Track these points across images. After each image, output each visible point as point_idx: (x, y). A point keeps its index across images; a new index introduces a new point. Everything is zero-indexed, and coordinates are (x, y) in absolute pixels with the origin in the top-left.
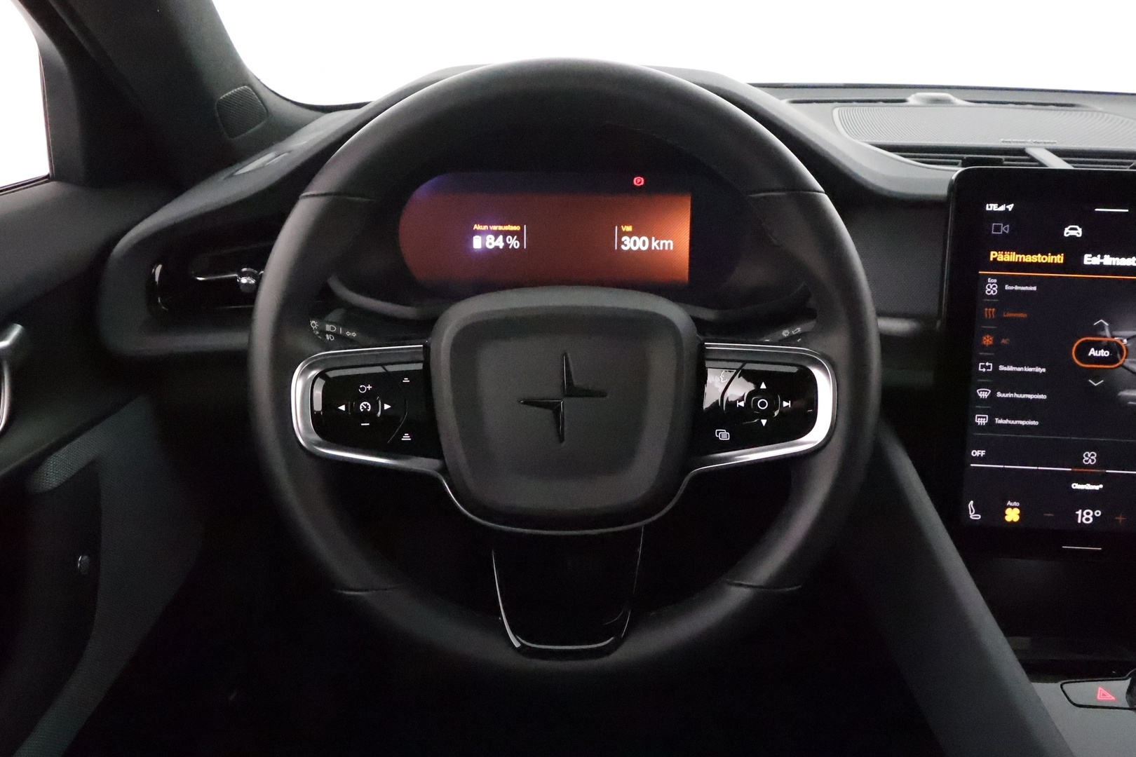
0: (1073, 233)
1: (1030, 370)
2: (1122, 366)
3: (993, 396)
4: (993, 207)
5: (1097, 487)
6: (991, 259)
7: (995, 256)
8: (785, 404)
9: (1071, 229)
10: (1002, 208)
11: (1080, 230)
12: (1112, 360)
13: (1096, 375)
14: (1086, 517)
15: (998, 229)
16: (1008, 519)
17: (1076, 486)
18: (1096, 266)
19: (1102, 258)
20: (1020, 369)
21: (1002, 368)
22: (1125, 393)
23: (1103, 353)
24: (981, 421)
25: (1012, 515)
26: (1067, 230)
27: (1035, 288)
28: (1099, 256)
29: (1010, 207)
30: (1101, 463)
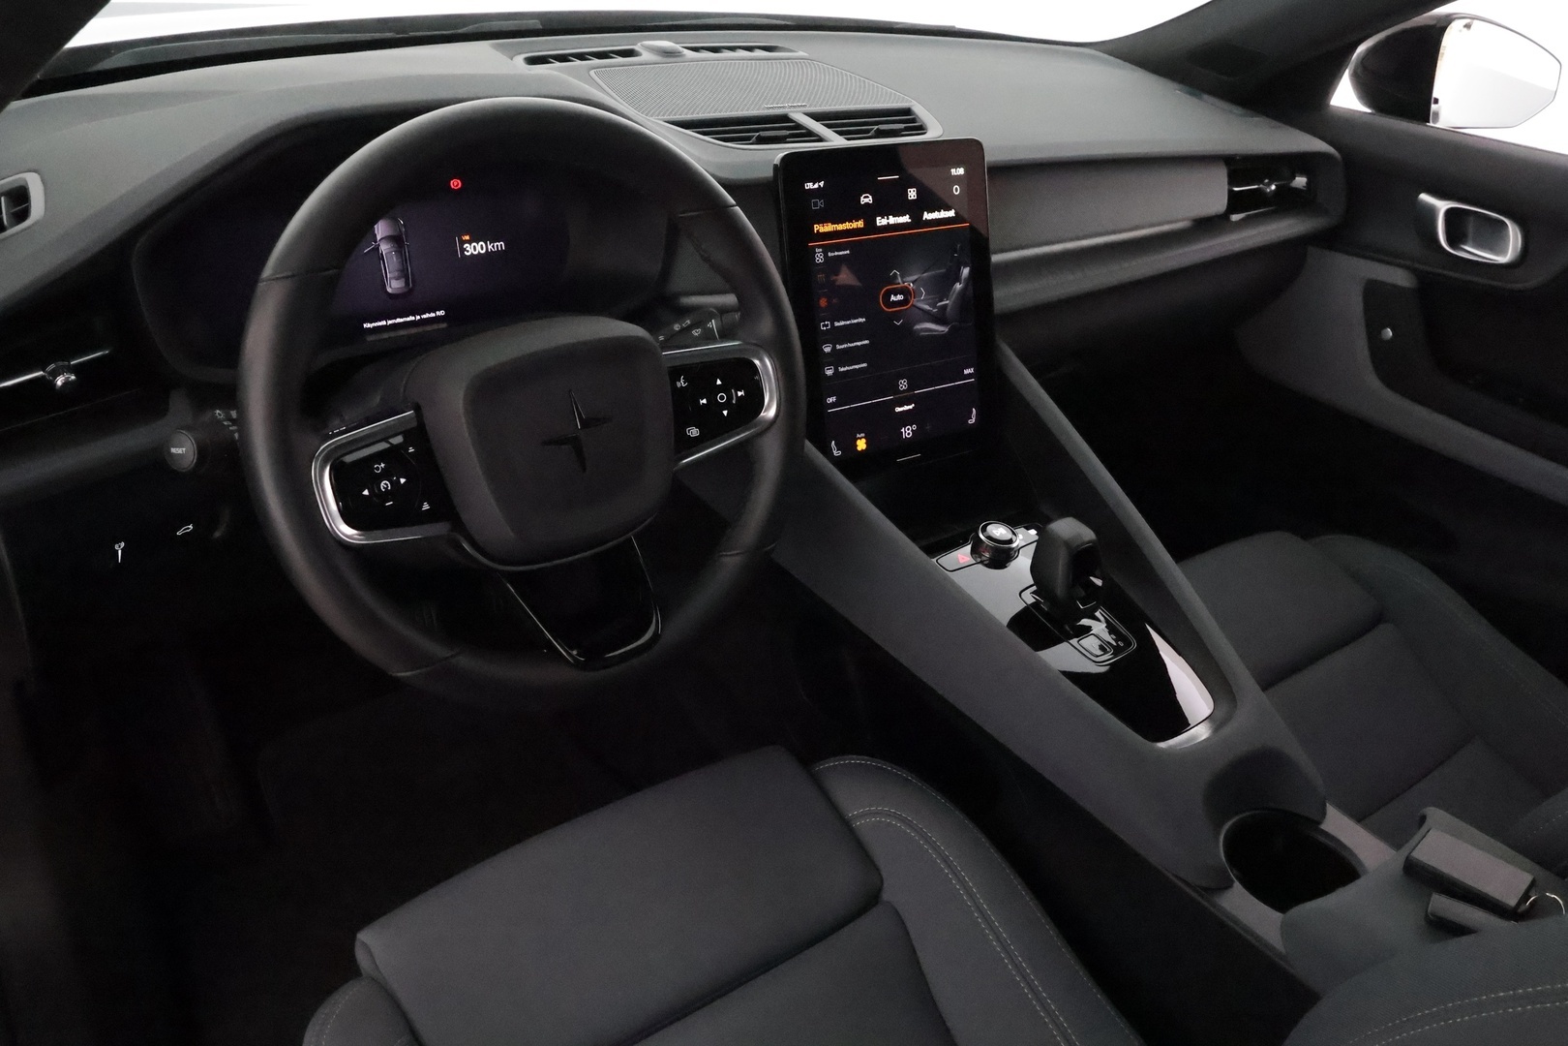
0: (866, 200)
1: (856, 321)
2: (913, 305)
3: (834, 349)
4: (809, 186)
5: (910, 407)
6: (815, 232)
7: (818, 229)
8: (740, 394)
9: (865, 197)
10: (816, 186)
11: (871, 198)
12: (905, 302)
13: (897, 316)
14: (907, 432)
15: (816, 204)
16: (859, 449)
17: (898, 410)
18: (885, 226)
19: (888, 219)
20: (848, 322)
21: (837, 324)
22: (918, 327)
23: (900, 297)
24: (829, 372)
25: (861, 445)
26: (862, 198)
27: (848, 252)
28: (886, 217)
29: (822, 184)
30: (911, 387)
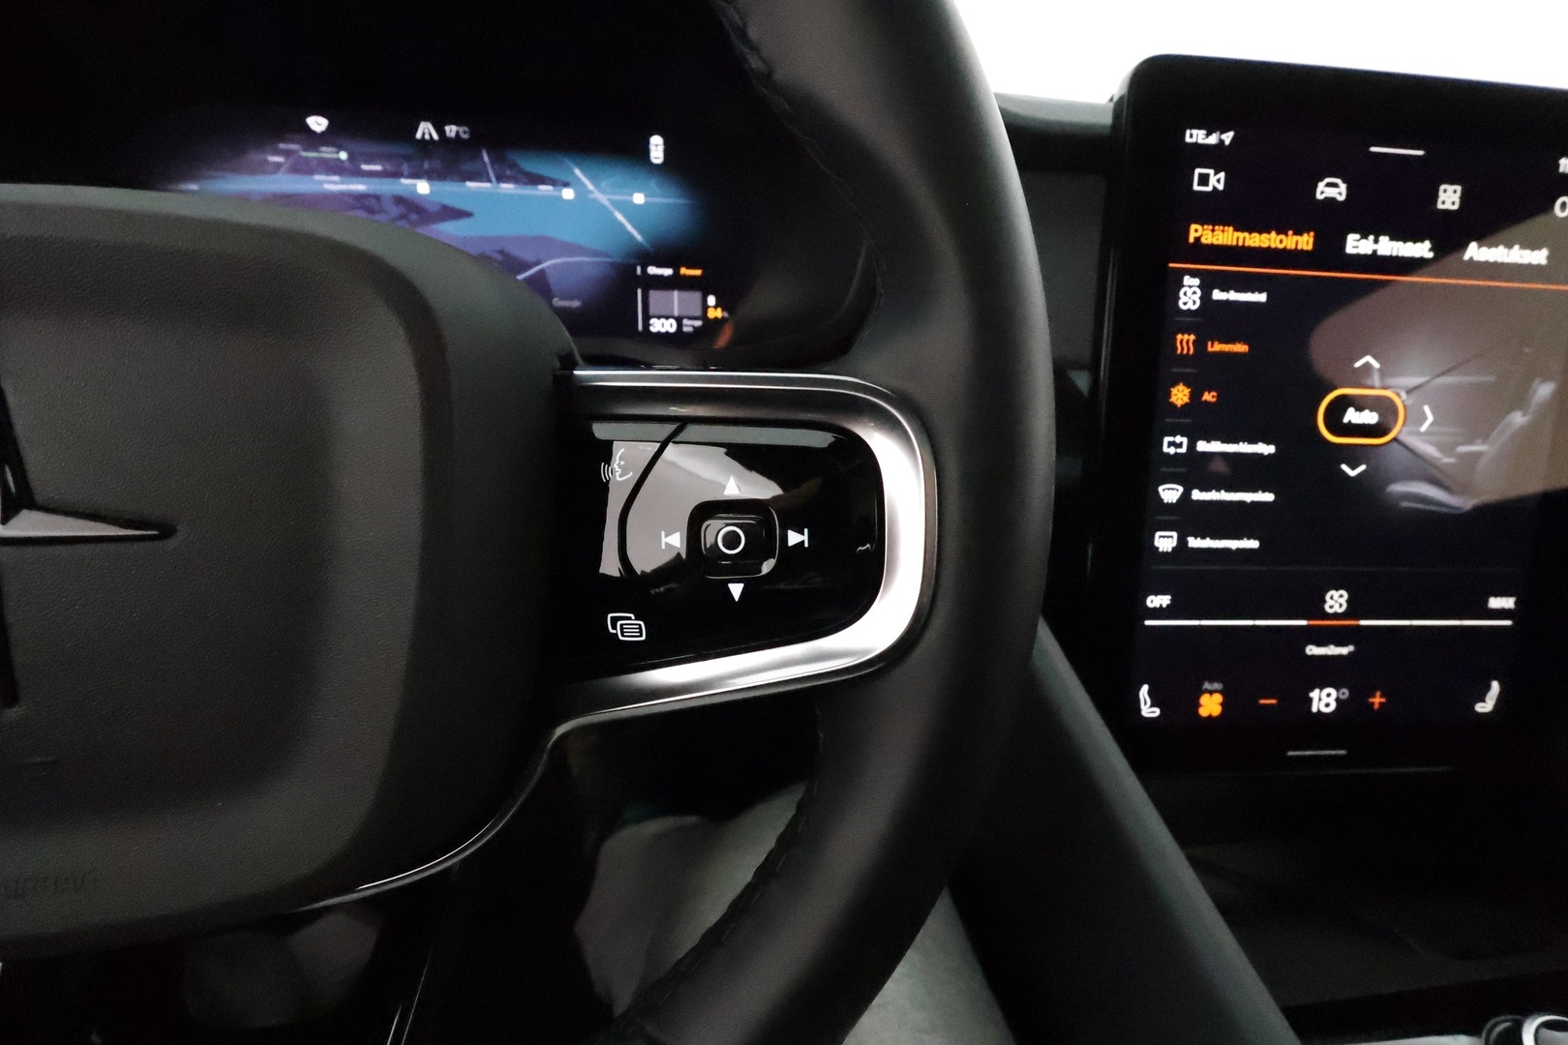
0: (1331, 192)
1: (1249, 448)
2: (1398, 441)
3: (1186, 496)
4: (1196, 136)
5: (1344, 651)
6: (1191, 240)
7: (1198, 235)
9: (1329, 185)
10: (1213, 139)
11: (1343, 187)
12: (1380, 429)
13: (1353, 455)
14: (1324, 700)
15: (1204, 180)
16: (1204, 712)
17: (1312, 650)
18: (1366, 256)
19: (1376, 241)
20: (1230, 448)
21: (1202, 446)
22: (1398, 488)
23: (1369, 417)
24: (1165, 542)
25: (1211, 705)
26: (1321, 186)
27: (1263, 297)
28: (1371, 237)
29: (1228, 137)
30: (1353, 611)
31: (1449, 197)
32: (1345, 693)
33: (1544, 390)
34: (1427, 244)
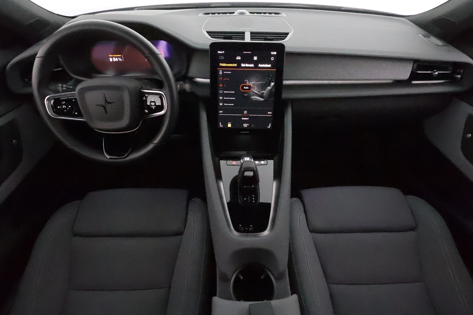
0: (238, 58)
1: (231, 92)
3: (223, 98)
4: (219, 52)
5: (247, 119)
6: (220, 65)
11: (240, 58)
12: (249, 89)
13: (246, 93)
14: (245, 125)
15: (221, 58)
16: (229, 126)
17: (243, 119)
18: (245, 67)
19: (246, 65)
20: (229, 92)
21: (225, 92)
22: (253, 97)
23: (247, 88)
24: (221, 104)
25: (229, 125)
26: (237, 58)
27: (231, 72)
29: (223, 52)
30: (248, 114)
31: (255, 58)
32: (248, 125)
33: (273, 84)
34: (253, 65)
